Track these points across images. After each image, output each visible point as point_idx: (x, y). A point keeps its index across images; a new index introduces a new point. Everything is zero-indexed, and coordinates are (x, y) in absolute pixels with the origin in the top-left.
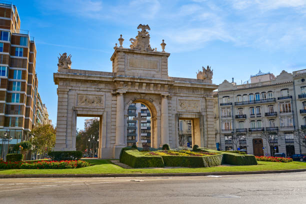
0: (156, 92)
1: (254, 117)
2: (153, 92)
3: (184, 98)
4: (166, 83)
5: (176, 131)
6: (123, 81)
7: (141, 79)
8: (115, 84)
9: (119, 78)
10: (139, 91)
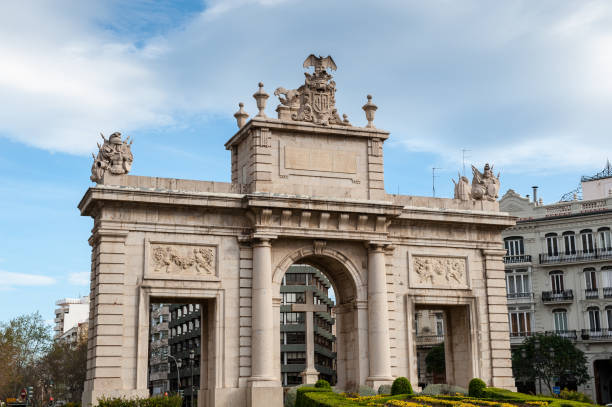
0: (356, 237)
1: (597, 297)
2: (346, 236)
3: (427, 251)
4: (382, 211)
5: (407, 340)
6: (269, 208)
7: (315, 202)
8: (249, 215)
9: (261, 198)
10: (312, 234)
